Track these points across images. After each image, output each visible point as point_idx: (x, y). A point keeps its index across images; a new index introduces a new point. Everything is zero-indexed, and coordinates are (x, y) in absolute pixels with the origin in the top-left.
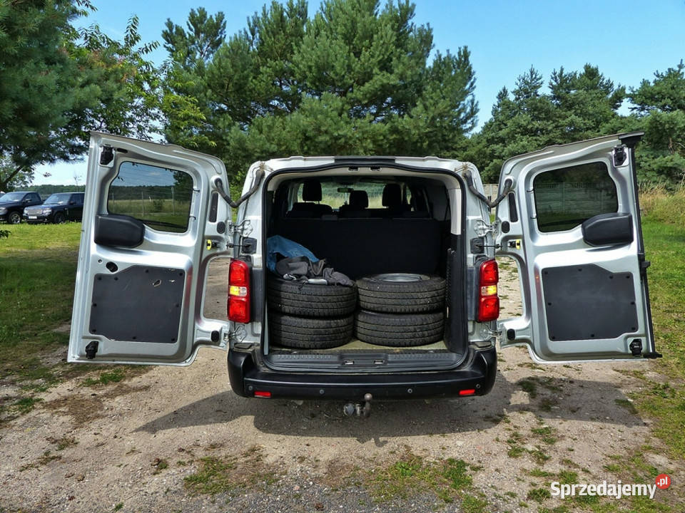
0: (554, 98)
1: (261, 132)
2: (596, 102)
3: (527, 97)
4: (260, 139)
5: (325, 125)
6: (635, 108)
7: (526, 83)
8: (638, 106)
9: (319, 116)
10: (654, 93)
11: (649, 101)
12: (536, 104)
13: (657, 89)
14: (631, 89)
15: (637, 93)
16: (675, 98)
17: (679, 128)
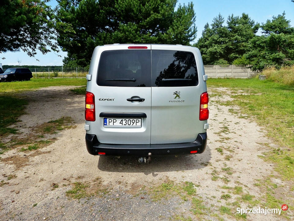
0: (229, 28)
2: (247, 30)
3: (217, 27)
6: (264, 32)
7: (217, 21)
8: (265, 31)
9: (127, 33)
10: (272, 25)
11: (270, 29)
12: (221, 30)
13: (273, 24)
14: (262, 24)
15: (265, 25)
16: (281, 28)
17: (282, 41)
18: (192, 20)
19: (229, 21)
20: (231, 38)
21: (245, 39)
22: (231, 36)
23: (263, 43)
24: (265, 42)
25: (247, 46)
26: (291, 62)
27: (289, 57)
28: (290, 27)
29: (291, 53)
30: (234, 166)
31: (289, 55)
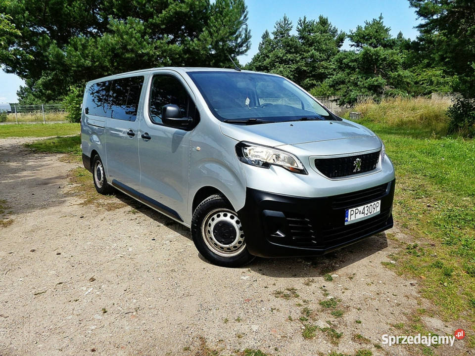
0: (300, 38)
1: (76, 50)
2: (327, 42)
3: (282, 37)
4: (76, 56)
5: (130, 45)
6: (354, 45)
7: (281, 27)
8: (355, 44)
9: (125, 37)
10: (365, 35)
11: (362, 41)
12: (288, 42)
13: (367, 32)
14: (351, 31)
15: (354, 35)
16: (378, 39)
17: (381, 59)
18: (242, 18)
19: (300, 28)
20: (303, 55)
21: (325, 57)
22: (305, 52)
23: (353, 62)
24: (355, 60)
25: (328, 67)
26: (395, 91)
27: (392, 84)
28: (391, 38)
29: (394, 78)
30: (343, 293)
31: (392, 81)
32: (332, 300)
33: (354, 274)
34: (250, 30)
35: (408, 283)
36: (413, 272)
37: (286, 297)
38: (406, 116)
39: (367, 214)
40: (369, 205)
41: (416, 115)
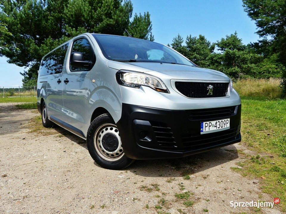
0: (188, 47)
2: (204, 49)
3: (177, 47)
6: (219, 49)
7: (177, 41)
8: (221, 49)
10: (226, 43)
11: (225, 47)
12: (181, 49)
13: (227, 41)
14: (218, 41)
15: (220, 43)
16: (234, 45)
17: (237, 57)
18: (149, 29)
19: (188, 41)
20: (190, 57)
21: (203, 58)
22: (190, 55)
23: (220, 59)
24: (221, 58)
25: (205, 63)
26: (246, 76)
27: (244, 72)
28: (243, 45)
29: (245, 68)
30: (197, 188)
31: (244, 70)
32: (186, 193)
33: (208, 175)
34: (153, 36)
35: (251, 182)
36: (256, 174)
37: (149, 190)
38: (254, 90)
39: (219, 128)
40: (220, 121)
41: (260, 89)
